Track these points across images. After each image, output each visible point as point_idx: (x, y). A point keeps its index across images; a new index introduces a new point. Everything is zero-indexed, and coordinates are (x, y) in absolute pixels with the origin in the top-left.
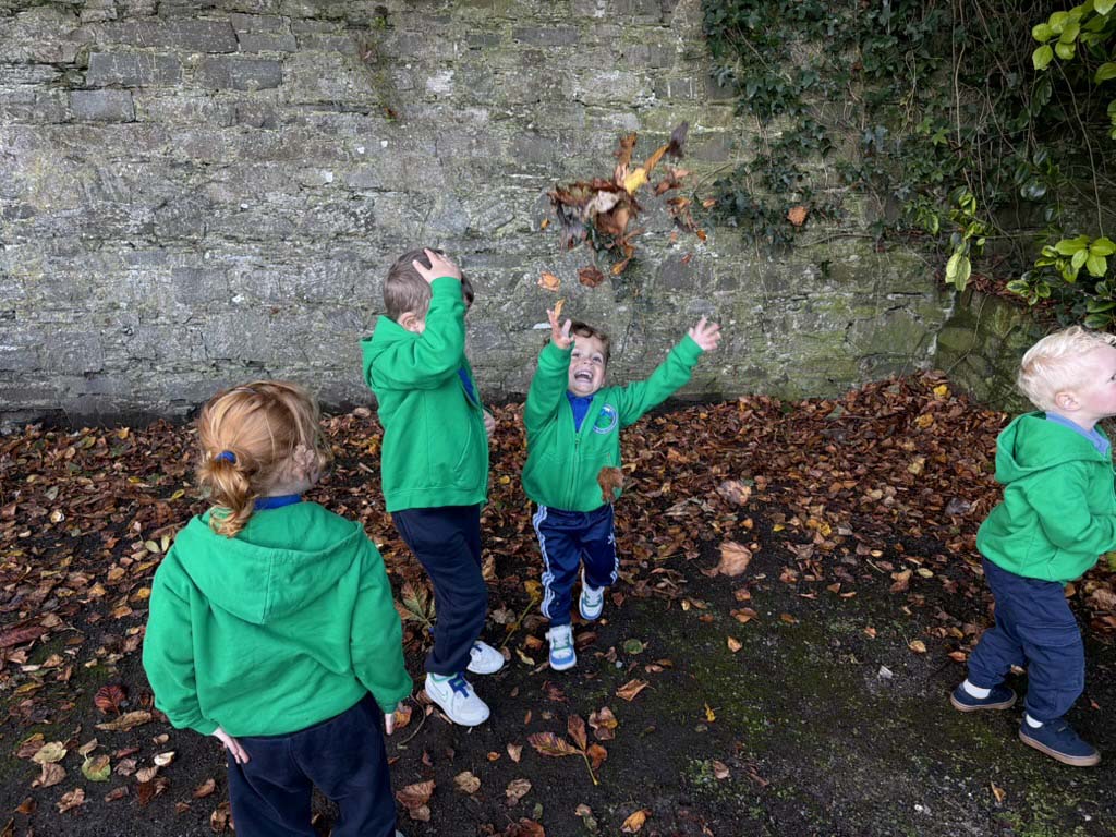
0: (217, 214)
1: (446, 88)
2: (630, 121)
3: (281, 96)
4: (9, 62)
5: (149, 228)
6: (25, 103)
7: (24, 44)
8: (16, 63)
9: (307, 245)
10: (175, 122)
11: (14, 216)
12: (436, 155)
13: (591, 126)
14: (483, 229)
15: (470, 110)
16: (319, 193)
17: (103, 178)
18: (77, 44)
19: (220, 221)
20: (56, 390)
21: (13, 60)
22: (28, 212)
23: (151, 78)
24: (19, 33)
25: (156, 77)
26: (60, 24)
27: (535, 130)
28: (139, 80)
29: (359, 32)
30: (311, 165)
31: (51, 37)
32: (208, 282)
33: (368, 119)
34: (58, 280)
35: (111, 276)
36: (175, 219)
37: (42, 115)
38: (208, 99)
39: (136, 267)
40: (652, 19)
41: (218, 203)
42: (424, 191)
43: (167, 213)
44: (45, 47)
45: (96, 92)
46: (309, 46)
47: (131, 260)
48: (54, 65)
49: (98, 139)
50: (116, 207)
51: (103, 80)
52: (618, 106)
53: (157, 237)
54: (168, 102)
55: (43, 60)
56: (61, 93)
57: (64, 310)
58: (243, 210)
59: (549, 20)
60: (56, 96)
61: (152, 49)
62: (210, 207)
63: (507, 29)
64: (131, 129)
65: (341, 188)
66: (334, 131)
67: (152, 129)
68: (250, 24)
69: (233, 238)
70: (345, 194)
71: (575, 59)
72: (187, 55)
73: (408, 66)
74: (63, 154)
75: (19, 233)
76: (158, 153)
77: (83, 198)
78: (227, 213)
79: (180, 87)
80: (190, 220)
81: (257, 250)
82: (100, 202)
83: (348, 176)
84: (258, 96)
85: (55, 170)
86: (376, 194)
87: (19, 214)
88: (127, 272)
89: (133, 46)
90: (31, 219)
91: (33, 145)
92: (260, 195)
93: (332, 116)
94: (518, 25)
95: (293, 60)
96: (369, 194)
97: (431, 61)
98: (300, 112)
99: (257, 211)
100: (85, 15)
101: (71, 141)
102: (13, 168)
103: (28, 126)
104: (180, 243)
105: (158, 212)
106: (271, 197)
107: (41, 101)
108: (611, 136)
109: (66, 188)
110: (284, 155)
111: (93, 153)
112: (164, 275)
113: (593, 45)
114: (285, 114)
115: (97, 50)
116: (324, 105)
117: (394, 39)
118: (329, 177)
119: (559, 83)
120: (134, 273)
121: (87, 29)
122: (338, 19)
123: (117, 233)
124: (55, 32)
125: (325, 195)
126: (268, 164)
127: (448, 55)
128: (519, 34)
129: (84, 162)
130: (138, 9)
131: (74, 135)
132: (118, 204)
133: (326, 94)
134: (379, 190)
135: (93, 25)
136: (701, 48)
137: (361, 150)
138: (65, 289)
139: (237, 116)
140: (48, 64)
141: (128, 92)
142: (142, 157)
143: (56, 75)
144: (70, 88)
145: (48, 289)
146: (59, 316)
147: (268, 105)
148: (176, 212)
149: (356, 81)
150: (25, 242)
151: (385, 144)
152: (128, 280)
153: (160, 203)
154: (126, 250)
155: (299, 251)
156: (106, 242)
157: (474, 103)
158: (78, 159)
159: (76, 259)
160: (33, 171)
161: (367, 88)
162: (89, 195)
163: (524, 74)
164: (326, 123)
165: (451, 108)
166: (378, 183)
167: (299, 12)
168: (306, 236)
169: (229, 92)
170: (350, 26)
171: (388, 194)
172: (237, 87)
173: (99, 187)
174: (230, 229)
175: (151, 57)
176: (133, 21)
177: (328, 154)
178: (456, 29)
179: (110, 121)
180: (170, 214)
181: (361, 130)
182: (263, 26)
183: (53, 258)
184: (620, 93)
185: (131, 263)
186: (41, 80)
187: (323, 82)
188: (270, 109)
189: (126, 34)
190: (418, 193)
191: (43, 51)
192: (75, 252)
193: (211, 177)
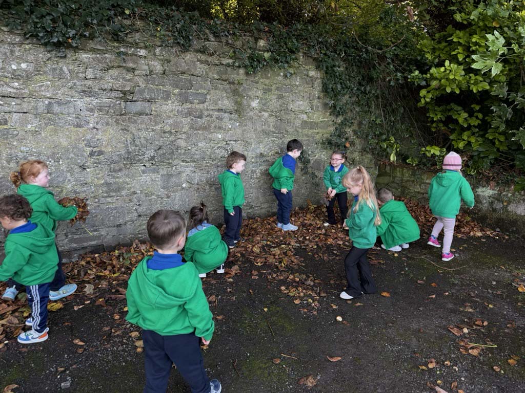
0: (179, 151)
1: (257, 105)
2: (305, 117)
3: (206, 106)
4: (102, 89)
5: (153, 158)
6: (107, 106)
7: (109, 82)
8: (105, 90)
9: (210, 162)
10: (166, 115)
11: (94, 155)
12: (253, 128)
13: (295, 118)
14: (265, 153)
15: (263, 113)
16: (216, 142)
17: (136, 137)
18: (131, 83)
19: (180, 154)
20: (102, 235)
21: (104, 88)
22: (101, 153)
23: (159, 98)
24: (108, 78)
25: (161, 98)
26: (126, 75)
27: (280, 119)
28: (155, 99)
29: (232, 85)
30: (214, 132)
31: (121, 80)
32: (173, 179)
33: (233, 115)
34: (111, 183)
35: (135, 179)
36: (164, 154)
37: (113, 111)
38: (180, 107)
39: (146, 175)
40: (310, 86)
41: (180, 147)
42: (249, 141)
43: (161, 152)
44: (118, 84)
45: (137, 103)
46: (216, 89)
47: (144, 172)
48: (121, 91)
49: (135, 122)
50: (140, 149)
51: (140, 98)
52: (302, 112)
53: (156, 162)
54: (165, 107)
55: (117, 89)
56: (122, 103)
57: (112, 196)
58: (189, 149)
59: (285, 85)
60: (120, 104)
61: (161, 87)
62: (177, 149)
63: (274, 87)
64: (149, 118)
65: (223, 140)
66: (222, 120)
67: (157, 118)
68: (197, 80)
69: (185, 161)
70: (225, 143)
71: (292, 97)
72: (173, 90)
73: (246, 98)
74: (120, 128)
75: (96, 163)
76: (158, 128)
77: (127, 146)
78: (183, 151)
79: (170, 102)
80: (169, 154)
81: (193, 165)
82: (133, 148)
83: (226, 136)
84: (197, 106)
85: (116, 134)
86: (234, 142)
87: (96, 154)
88: (141, 178)
89: (153, 85)
90: (101, 156)
91: (107, 124)
92: (196, 144)
93: (221, 114)
94: (277, 86)
95: (211, 94)
96: (232, 142)
97: (252, 96)
98: (211, 113)
99: (193, 150)
100: (137, 73)
101: (123, 122)
102: (96, 134)
103: (106, 116)
104: (165, 164)
105: (157, 151)
106: (200, 144)
107: (113, 106)
108: (300, 122)
109: (119, 142)
110: (205, 128)
111: (132, 128)
112: (157, 177)
113: (296, 93)
114: (206, 113)
115: (139, 86)
116: (220, 110)
117: (242, 88)
118: (220, 136)
119: (287, 105)
120: (144, 178)
121: (136, 78)
122: (226, 80)
123: (139, 160)
124: (123, 78)
125: (218, 143)
126: (199, 132)
127: (257, 94)
128: (277, 89)
129: (128, 131)
130: (157, 72)
131: (126, 120)
132: (141, 148)
133: (220, 106)
134: (235, 141)
135: (138, 77)
136: (322, 95)
137: (230, 127)
138: (114, 187)
139: (189, 114)
140: (118, 91)
141: (150, 103)
142: (152, 129)
143: (121, 95)
144: (126, 101)
145: (106, 188)
146: (109, 199)
147: (201, 110)
148: (164, 151)
149: (230, 102)
150: (98, 167)
151: (238, 124)
152: (141, 181)
153: (158, 147)
154: (143, 168)
155: (208, 164)
156: (134, 165)
157: (264, 111)
158: (126, 130)
159: (119, 173)
160: (106, 135)
161: (233, 104)
162: (129, 145)
163: (278, 101)
164: (219, 117)
165: (257, 112)
166: (235, 138)
167: (213, 77)
168: (211, 158)
169: (188, 104)
170: (230, 83)
171: (238, 142)
172: (191, 103)
173: (134, 142)
174: (183, 157)
175: (160, 90)
176: (155, 76)
177: (220, 128)
178: (260, 86)
179: (141, 114)
180: (162, 152)
181: (230, 119)
182: (201, 81)
183: (109, 173)
184: (302, 108)
185: (143, 173)
186: (115, 97)
187: (220, 102)
188: (201, 111)
189: (152, 80)
190: (247, 141)
191: (117, 86)
192: (120, 170)
193: (179, 137)
